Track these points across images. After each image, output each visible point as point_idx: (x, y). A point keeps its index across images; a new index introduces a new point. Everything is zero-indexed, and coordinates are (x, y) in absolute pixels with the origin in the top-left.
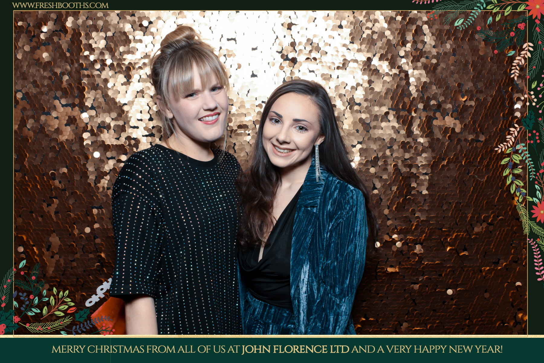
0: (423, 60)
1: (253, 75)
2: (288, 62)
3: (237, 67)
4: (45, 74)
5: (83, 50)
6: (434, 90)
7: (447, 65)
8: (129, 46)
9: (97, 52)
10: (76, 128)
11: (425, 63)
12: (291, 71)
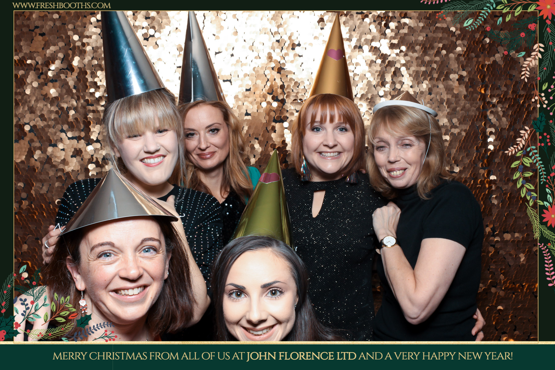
1: (247, 114)
2: (278, 102)
4: (53, 108)
5: (89, 87)
9: (102, 89)
10: (82, 159)
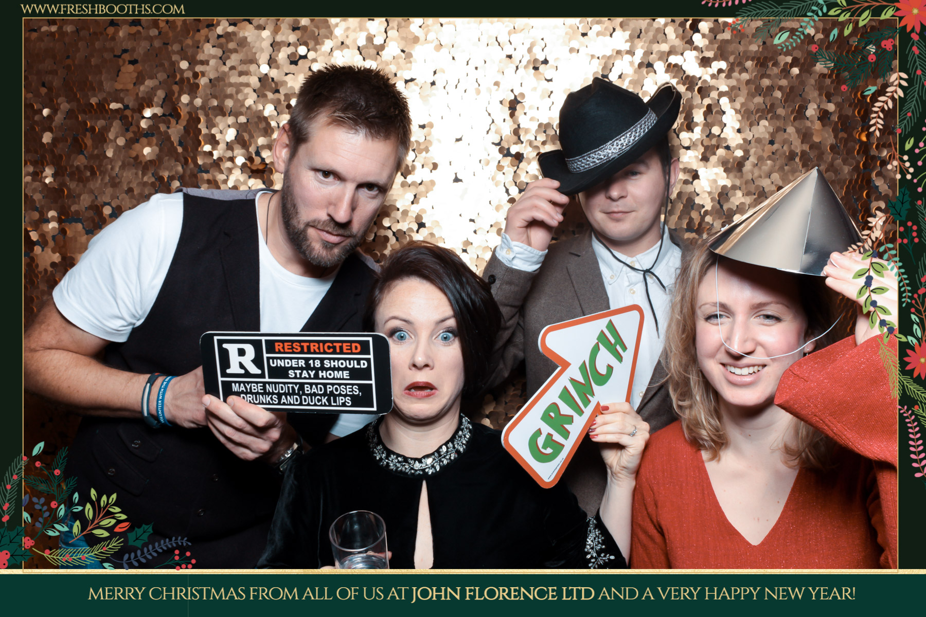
0: (721, 152)
1: (457, 180)
2: (510, 158)
3: (431, 166)
4: (145, 179)
5: (203, 143)
6: (739, 198)
7: (760, 159)
8: (271, 137)
9: (222, 146)
11: (724, 157)
12: (515, 172)
